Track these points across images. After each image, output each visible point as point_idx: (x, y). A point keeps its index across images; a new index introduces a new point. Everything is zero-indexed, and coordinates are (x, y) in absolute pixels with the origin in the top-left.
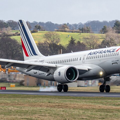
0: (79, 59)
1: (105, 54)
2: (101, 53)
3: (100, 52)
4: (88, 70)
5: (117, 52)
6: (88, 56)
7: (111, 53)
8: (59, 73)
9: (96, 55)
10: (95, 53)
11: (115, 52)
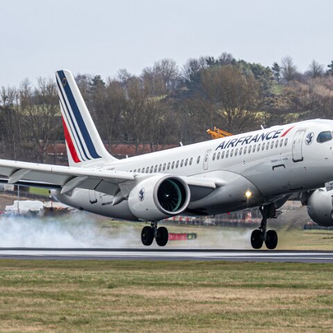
0: (195, 160)
1: (257, 143)
2: (247, 143)
3: (245, 140)
4: (215, 187)
5: (284, 138)
6: (217, 152)
7: (271, 140)
8: (142, 193)
9: (235, 148)
10: (232, 144)
11: (279, 139)
